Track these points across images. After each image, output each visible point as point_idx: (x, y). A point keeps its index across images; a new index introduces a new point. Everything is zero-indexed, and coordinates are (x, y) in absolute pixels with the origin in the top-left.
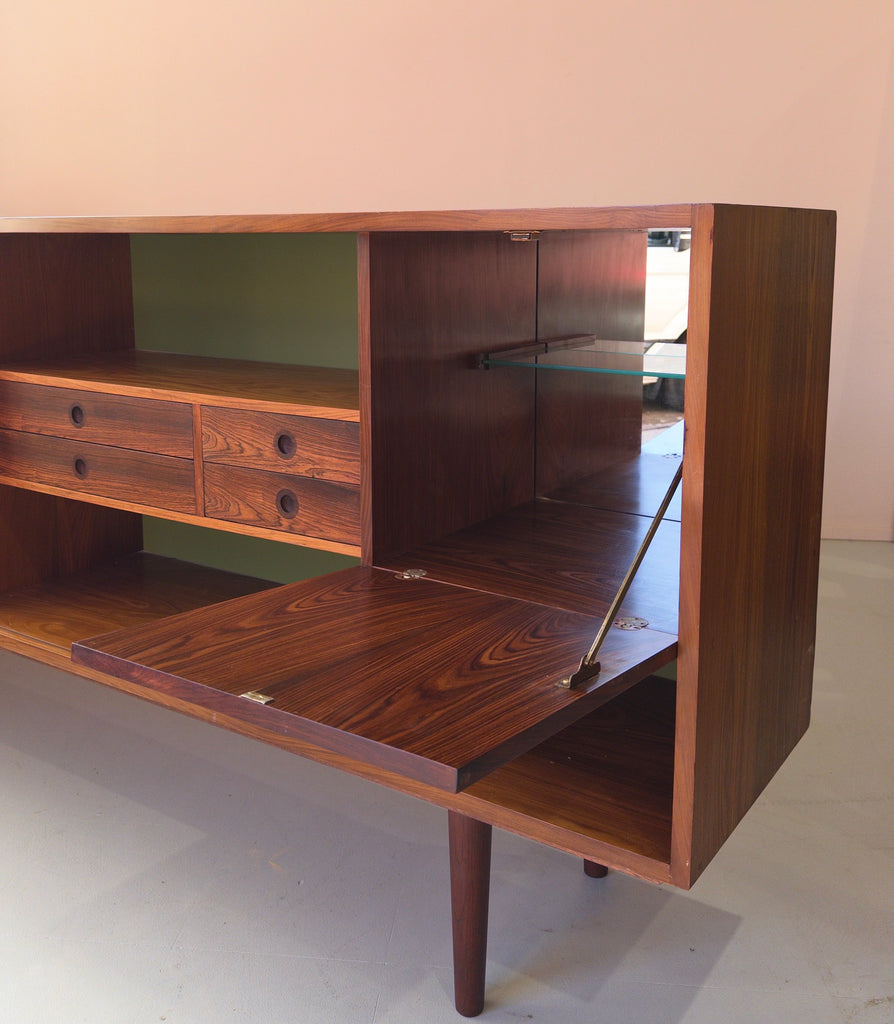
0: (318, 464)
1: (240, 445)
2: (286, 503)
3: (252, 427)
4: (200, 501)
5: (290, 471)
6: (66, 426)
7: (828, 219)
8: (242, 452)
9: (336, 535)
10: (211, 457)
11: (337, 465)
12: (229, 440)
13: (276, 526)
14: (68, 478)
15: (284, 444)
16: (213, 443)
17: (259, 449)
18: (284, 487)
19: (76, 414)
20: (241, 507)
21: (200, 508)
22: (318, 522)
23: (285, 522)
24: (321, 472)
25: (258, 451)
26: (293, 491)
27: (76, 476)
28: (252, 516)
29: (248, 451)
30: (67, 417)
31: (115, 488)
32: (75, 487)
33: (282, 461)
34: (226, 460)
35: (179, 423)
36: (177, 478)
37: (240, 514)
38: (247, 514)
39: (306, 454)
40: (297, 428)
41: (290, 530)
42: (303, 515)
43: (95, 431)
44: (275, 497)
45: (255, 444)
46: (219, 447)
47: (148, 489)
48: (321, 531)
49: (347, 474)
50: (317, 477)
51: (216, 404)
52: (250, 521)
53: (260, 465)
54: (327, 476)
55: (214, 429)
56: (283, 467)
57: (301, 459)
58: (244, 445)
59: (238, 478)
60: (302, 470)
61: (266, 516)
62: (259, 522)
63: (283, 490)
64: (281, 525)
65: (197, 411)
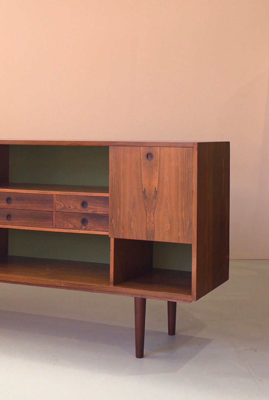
0: (95, 209)
1: (69, 206)
2: (84, 222)
3: (74, 200)
4: (54, 224)
5: (86, 212)
6: (4, 204)
7: (227, 144)
8: (70, 208)
9: (101, 229)
10: (59, 210)
11: (101, 209)
12: (65, 205)
13: (81, 228)
14: (4, 221)
15: (84, 204)
16: (59, 206)
17: (76, 206)
18: (83, 217)
19: (9, 200)
20: (69, 224)
21: (54, 226)
22: (94, 226)
23: (84, 227)
24: (96, 211)
25: (75, 207)
26: (87, 218)
27: (7, 220)
28: (72, 227)
29: (72, 207)
30: (5, 201)
31: (23, 222)
32: (6, 224)
33: (83, 209)
34: (64, 211)
35: (49, 200)
36: (47, 218)
37: (68, 226)
38: (71, 226)
39: (91, 207)
40: (88, 200)
41: (85, 229)
42: (89, 225)
43: (15, 205)
44: (80, 220)
45: (74, 205)
46: (62, 207)
47: (35, 222)
48: (95, 228)
49: (104, 211)
50: (94, 213)
51: (62, 194)
52: (72, 228)
53: (76, 211)
54: (97, 213)
55: (60, 201)
56: (84, 211)
57: (89, 208)
58: (71, 206)
59: (67, 216)
60: (90, 211)
61: (77, 226)
62: (75, 228)
63: (83, 218)
64: (82, 228)
65: (55, 196)
